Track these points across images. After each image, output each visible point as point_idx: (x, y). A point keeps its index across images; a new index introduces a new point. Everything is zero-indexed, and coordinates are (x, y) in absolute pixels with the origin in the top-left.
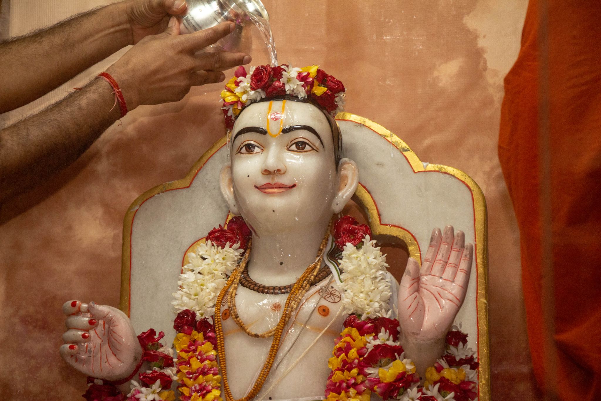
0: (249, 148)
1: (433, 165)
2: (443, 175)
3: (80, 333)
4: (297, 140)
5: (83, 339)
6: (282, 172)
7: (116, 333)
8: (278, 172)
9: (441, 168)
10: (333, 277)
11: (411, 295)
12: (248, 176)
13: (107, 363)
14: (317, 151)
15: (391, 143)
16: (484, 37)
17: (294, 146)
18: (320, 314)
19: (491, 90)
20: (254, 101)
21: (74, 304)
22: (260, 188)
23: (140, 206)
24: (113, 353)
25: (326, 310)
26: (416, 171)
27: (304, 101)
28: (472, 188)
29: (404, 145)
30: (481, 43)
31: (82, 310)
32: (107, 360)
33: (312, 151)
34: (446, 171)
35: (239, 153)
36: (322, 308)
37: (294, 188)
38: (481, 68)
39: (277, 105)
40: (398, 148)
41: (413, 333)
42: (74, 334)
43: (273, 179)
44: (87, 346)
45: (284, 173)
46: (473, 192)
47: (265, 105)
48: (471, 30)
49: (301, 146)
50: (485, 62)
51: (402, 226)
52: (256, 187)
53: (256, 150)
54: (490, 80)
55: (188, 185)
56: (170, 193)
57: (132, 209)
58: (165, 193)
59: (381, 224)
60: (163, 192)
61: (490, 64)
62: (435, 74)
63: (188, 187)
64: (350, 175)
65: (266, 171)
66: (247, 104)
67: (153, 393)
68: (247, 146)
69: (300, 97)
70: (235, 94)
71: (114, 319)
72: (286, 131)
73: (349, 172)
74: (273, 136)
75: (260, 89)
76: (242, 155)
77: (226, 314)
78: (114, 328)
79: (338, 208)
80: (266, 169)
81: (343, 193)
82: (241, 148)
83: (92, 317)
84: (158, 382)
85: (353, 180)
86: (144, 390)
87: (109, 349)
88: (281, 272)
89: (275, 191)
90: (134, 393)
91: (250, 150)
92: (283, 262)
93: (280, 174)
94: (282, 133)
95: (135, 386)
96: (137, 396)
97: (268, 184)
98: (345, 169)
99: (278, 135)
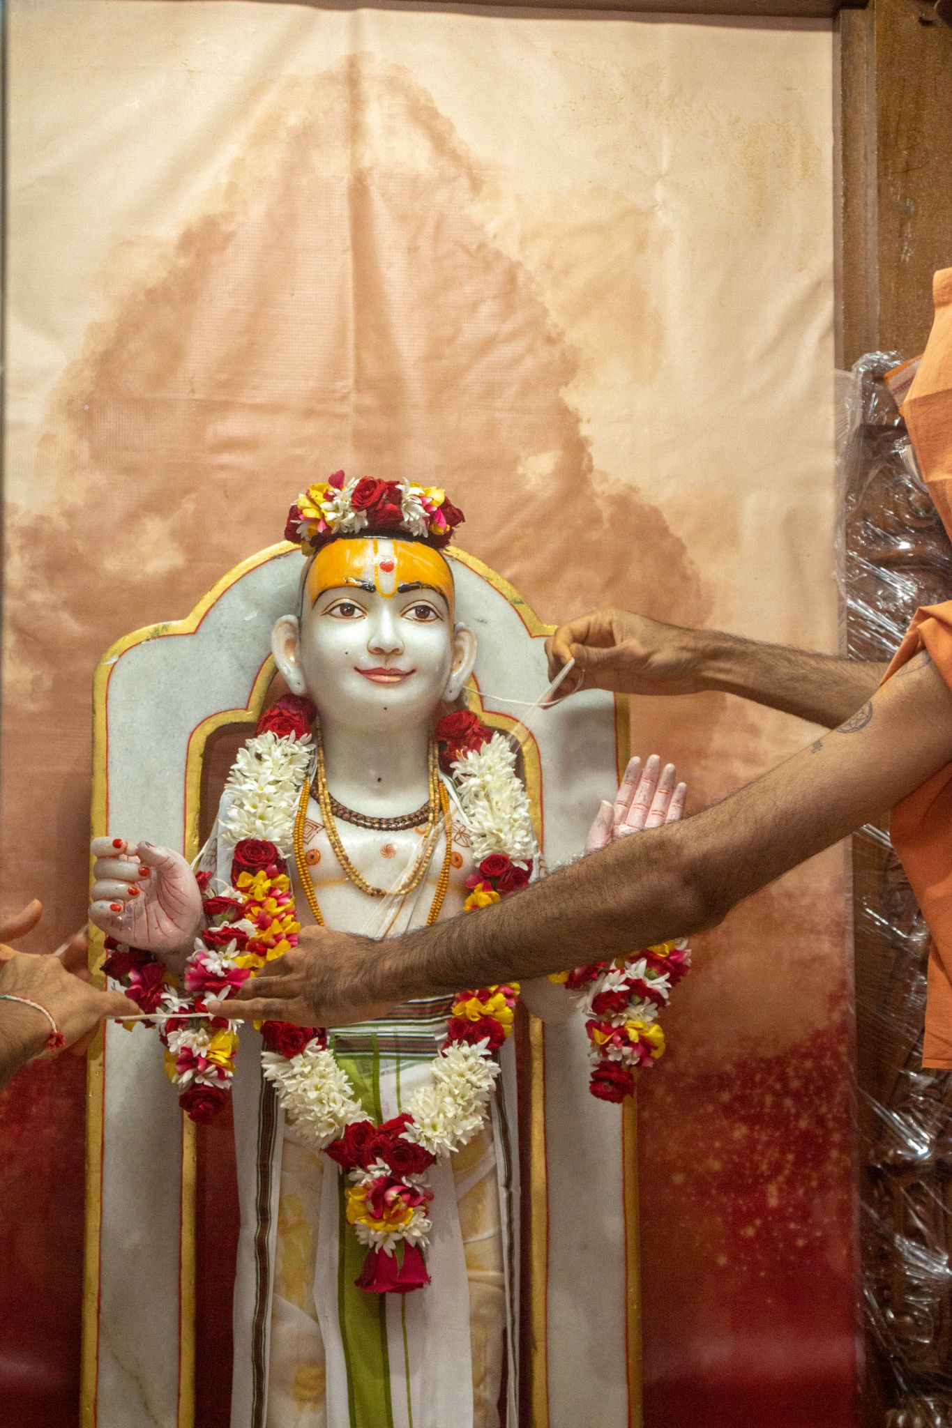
0: (348, 611)
3: (124, 886)
4: (417, 604)
5: (132, 895)
6: (399, 652)
8: (396, 652)
12: (346, 653)
13: (158, 930)
14: (442, 620)
15: (497, 590)
16: (588, 421)
17: (413, 612)
18: (452, 863)
19: (599, 502)
21: (117, 845)
22: (366, 673)
23: (120, 656)
24: (168, 915)
25: (458, 858)
26: (534, 636)
27: (420, 539)
30: (585, 430)
31: (127, 852)
32: (159, 925)
33: (436, 621)
35: (330, 618)
36: (453, 857)
37: (414, 675)
38: (585, 468)
40: (506, 599)
42: (116, 888)
43: (386, 661)
45: (402, 654)
48: (571, 409)
49: (423, 614)
50: (590, 460)
51: (513, 715)
52: (357, 669)
53: (357, 613)
54: (598, 487)
55: (193, 631)
56: (165, 640)
57: (106, 660)
58: (158, 640)
59: (483, 711)
60: (154, 638)
61: (598, 463)
62: (520, 470)
63: (194, 633)
64: (467, 648)
65: (377, 649)
66: (334, 531)
67: (226, 958)
68: (343, 606)
69: (415, 534)
70: (319, 509)
71: (174, 867)
72: (403, 589)
73: (466, 644)
74: (384, 596)
75: (364, 513)
76: (335, 619)
77: (313, 858)
78: (174, 882)
79: (452, 697)
80: (377, 646)
81: (459, 675)
82: (331, 607)
83: (142, 862)
84: (233, 943)
85: (470, 655)
86: (212, 954)
87: (160, 909)
88: (380, 793)
89: (386, 678)
90: (198, 958)
91: (348, 614)
92: (381, 777)
93: (398, 655)
94: (397, 593)
95: (199, 947)
96: (203, 962)
97: (380, 668)
98: (461, 638)
99: (392, 596)
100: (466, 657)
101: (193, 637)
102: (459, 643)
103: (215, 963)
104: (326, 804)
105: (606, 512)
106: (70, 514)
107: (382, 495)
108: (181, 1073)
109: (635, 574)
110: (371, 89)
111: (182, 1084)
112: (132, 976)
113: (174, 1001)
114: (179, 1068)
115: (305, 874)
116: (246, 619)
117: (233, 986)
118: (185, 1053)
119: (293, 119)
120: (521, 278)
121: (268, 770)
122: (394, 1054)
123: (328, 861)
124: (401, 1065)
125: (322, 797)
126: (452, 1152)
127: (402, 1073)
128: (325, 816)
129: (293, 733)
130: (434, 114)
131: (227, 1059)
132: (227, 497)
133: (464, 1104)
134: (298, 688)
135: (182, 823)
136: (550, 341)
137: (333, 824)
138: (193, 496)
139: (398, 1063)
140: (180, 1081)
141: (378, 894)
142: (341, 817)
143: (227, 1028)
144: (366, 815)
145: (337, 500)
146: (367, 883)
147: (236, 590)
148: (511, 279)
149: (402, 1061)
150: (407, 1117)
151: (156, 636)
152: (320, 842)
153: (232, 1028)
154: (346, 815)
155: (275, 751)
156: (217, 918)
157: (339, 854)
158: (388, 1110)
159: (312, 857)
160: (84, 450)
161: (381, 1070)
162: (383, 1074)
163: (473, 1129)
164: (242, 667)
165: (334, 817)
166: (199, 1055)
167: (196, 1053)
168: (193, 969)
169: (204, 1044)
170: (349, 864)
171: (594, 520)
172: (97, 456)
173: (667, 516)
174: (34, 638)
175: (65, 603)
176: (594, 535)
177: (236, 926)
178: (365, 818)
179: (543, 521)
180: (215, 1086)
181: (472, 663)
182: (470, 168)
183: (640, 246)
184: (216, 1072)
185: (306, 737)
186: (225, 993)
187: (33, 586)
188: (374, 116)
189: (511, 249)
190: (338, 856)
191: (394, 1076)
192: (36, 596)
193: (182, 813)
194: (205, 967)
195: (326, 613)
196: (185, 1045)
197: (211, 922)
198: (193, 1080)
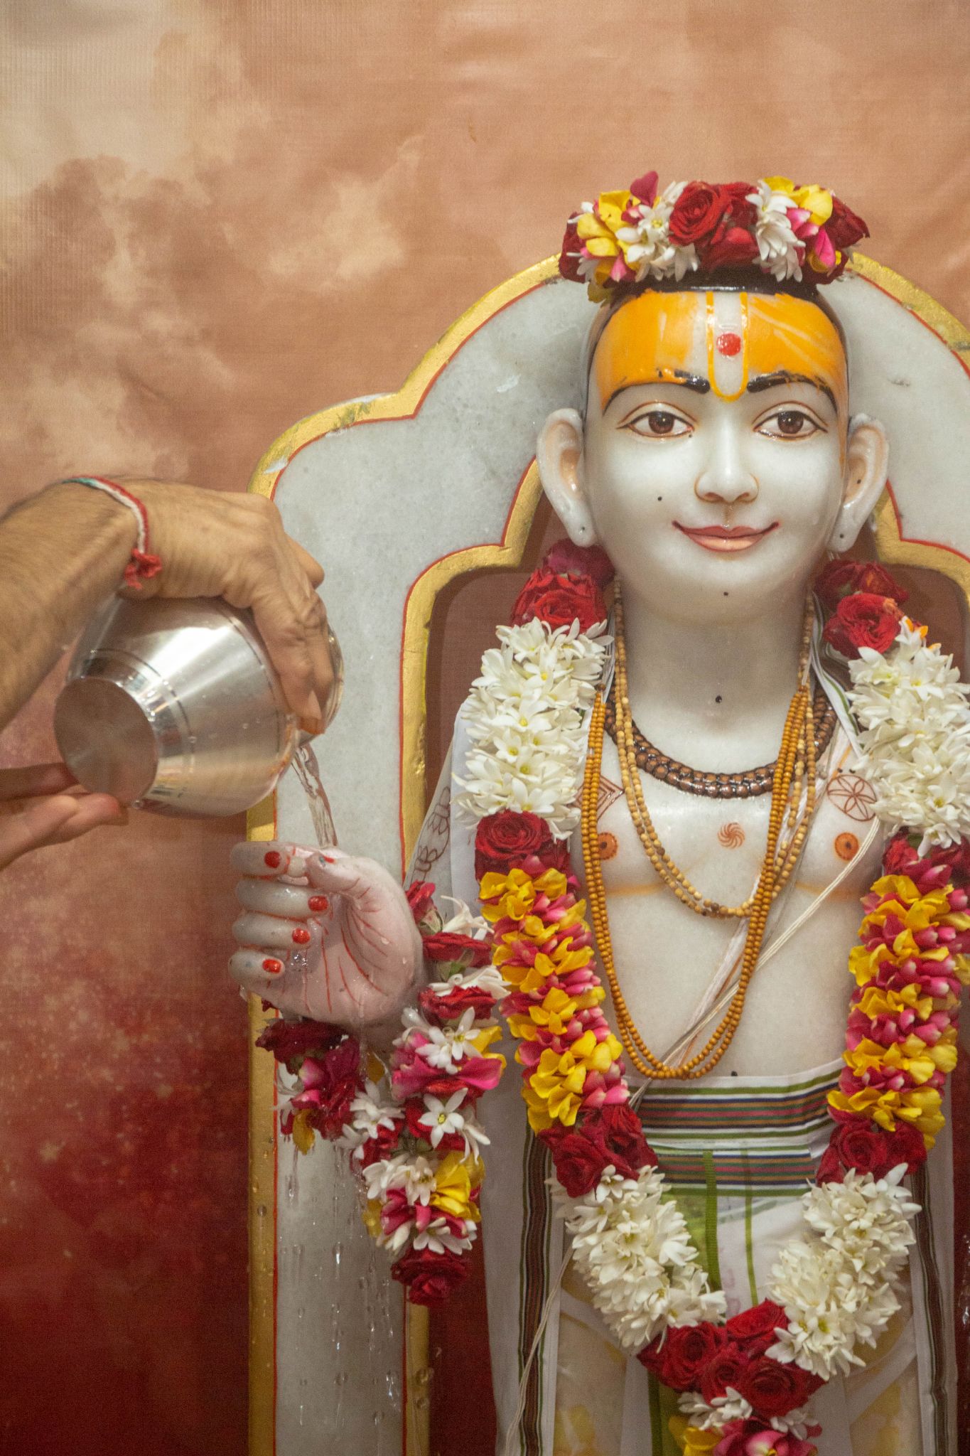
0: (661, 424)
3: (287, 930)
4: (780, 409)
5: (296, 945)
6: (750, 498)
7: (374, 929)
8: (745, 499)
12: (660, 499)
13: (345, 995)
14: (825, 431)
15: (927, 325)
17: (774, 422)
18: (840, 855)
21: (271, 863)
22: (693, 534)
23: (290, 459)
24: (360, 969)
25: (850, 843)
27: (788, 286)
31: (289, 872)
32: (346, 985)
33: (815, 434)
35: (629, 433)
36: (843, 841)
37: (776, 532)
40: (944, 341)
42: (273, 933)
43: (728, 515)
45: (753, 500)
49: (791, 425)
51: (953, 545)
52: (677, 525)
53: (678, 427)
55: (411, 412)
56: (365, 429)
57: (268, 467)
58: (351, 429)
59: (902, 539)
60: (346, 427)
63: (412, 417)
64: (870, 456)
65: (710, 495)
66: (640, 276)
67: (458, 1041)
68: (652, 416)
69: (780, 277)
70: (614, 239)
71: (370, 894)
72: (757, 386)
73: (869, 449)
74: (721, 397)
75: (691, 248)
76: (640, 439)
77: (606, 847)
78: (372, 918)
79: (844, 544)
80: (712, 490)
81: (857, 506)
82: (634, 417)
83: (313, 889)
84: (469, 1014)
85: (877, 465)
86: (435, 1033)
87: (347, 959)
88: (720, 725)
89: (729, 544)
90: (412, 1041)
91: (663, 429)
92: (721, 695)
93: (747, 502)
94: (747, 392)
95: (413, 1023)
96: (421, 1050)
97: (717, 528)
98: (860, 441)
99: (737, 398)
100: (869, 475)
101: (412, 422)
102: (856, 449)
103: (443, 1050)
104: (626, 748)
106: (211, 178)
107: (722, 216)
108: (390, 1232)
111: (392, 1249)
113: (371, 1113)
114: (382, 1223)
115: (594, 873)
116: (499, 391)
117: (470, 1088)
118: (393, 1198)
121: (535, 690)
122: (742, 1187)
123: (630, 854)
124: (754, 1206)
125: (621, 734)
127: (755, 1219)
128: (625, 772)
129: (576, 623)
131: (463, 1204)
132: (474, 139)
134: (581, 536)
135: (397, 740)
137: (638, 787)
138: (418, 138)
139: (748, 1203)
141: (714, 912)
142: (653, 772)
143: (463, 1149)
144: (695, 768)
145: (645, 225)
146: (697, 894)
147: (482, 339)
149: (754, 1198)
151: (349, 423)
152: (617, 819)
153: (472, 1150)
154: (661, 770)
155: (546, 655)
156: (444, 969)
157: (648, 844)
158: (733, 1280)
159: (603, 845)
160: (233, 64)
161: (720, 1215)
162: (723, 1220)
163: (886, 1323)
164: (493, 473)
165: (641, 771)
166: (418, 1202)
167: (412, 1198)
168: (403, 1060)
169: (425, 1179)
170: (666, 861)
172: (255, 74)
174: (157, 394)
175: (206, 334)
177: (473, 982)
178: (692, 774)
181: (881, 483)
185: (597, 627)
186: (457, 1099)
187: (151, 302)
190: (646, 847)
191: (743, 1222)
192: (160, 322)
193: (395, 723)
194: (423, 1059)
195: (626, 426)
196: (393, 1186)
197: (432, 977)
198: (409, 1243)
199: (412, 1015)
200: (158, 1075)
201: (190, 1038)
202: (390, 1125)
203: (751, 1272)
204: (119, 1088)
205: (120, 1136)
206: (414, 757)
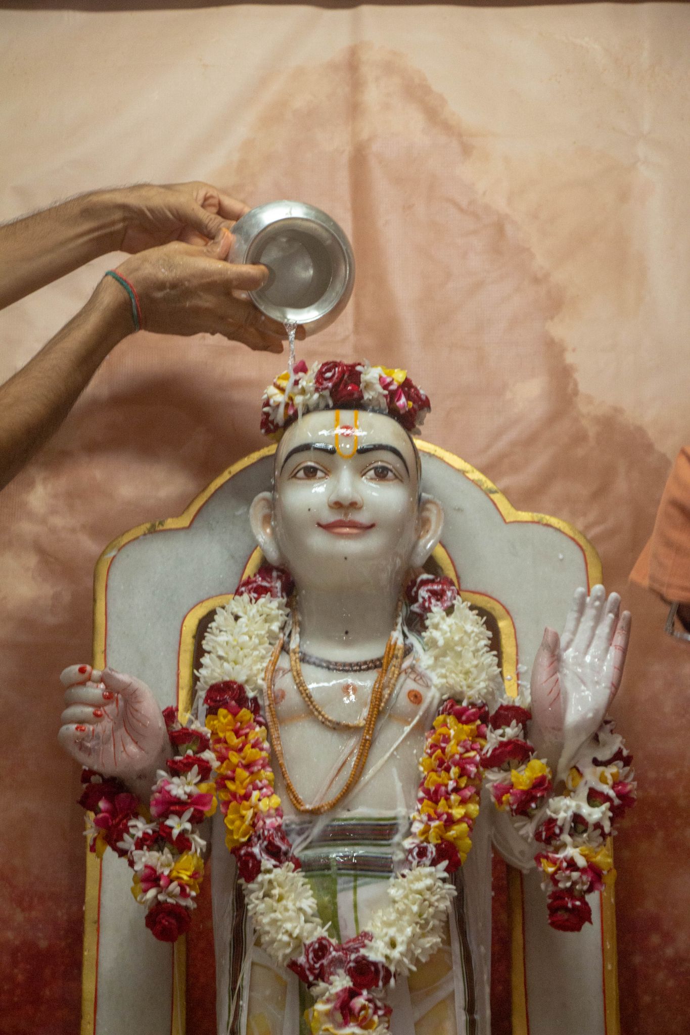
0: (311, 473)
1: (530, 514)
2: (545, 528)
3: (90, 710)
4: (375, 465)
5: (94, 719)
6: (358, 506)
8: (354, 506)
9: (542, 518)
10: (417, 652)
11: (551, 677)
12: (309, 510)
13: (124, 754)
14: (401, 480)
15: (473, 481)
16: (574, 350)
17: (372, 472)
18: (412, 701)
19: (585, 423)
20: (317, 408)
21: (82, 671)
22: (328, 527)
23: (119, 550)
24: (133, 740)
25: (418, 696)
26: (507, 520)
27: (380, 412)
28: (584, 548)
29: (489, 484)
30: (570, 358)
31: (92, 678)
32: (124, 749)
33: (395, 481)
34: (548, 522)
35: (294, 480)
36: (414, 693)
37: (374, 529)
38: (570, 392)
39: (347, 415)
40: (482, 489)
41: (553, 728)
42: (82, 711)
43: (346, 515)
44: (93, 730)
45: (360, 508)
46: (587, 553)
47: (329, 416)
48: (556, 340)
49: (381, 474)
50: (576, 385)
51: (489, 593)
52: (319, 525)
53: (319, 474)
54: (583, 408)
55: (187, 526)
56: (162, 535)
57: (107, 554)
58: (154, 535)
60: (151, 533)
61: (583, 387)
62: (508, 395)
64: (433, 519)
65: (336, 503)
66: (302, 409)
67: (189, 784)
68: (306, 469)
69: (376, 409)
71: (137, 693)
72: (362, 451)
73: (433, 514)
74: (343, 456)
75: (327, 393)
76: (299, 482)
77: (278, 698)
78: (137, 706)
80: (337, 501)
81: (426, 542)
82: (296, 471)
83: (106, 688)
84: (195, 768)
85: (437, 527)
86: (175, 780)
87: (126, 734)
88: (347, 644)
89: (347, 530)
90: (162, 784)
91: (311, 475)
92: (349, 630)
93: (355, 508)
94: (356, 453)
95: (162, 776)
96: (168, 788)
97: (340, 521)
98: (428, 510)
99: (351, 457)
100: (433, 527)
101: (188, 530)
103: (180, 788)
105: (592, 431)
107: (344, 376)
108: (145, 891)
109: (621, 486)
110: (368, 72)
111: (147, 901)
112: (102, 805)
113: (140, 827)
114: (143, 886)
115: (271, 713)
117: (195, 810)
118: (147, 871)
119: (299, 103)
120: (509, 229)
122: (352, 873)
123: (293, 698)
124: (359, 882)
126: (410, 970)
127: (359, 890)
128: (293, 664)
130: (427, 90)
131: (189, 877)
133: (422, 922)
135: (175, 698)
136: (536, 280)
137: (299, 668)
139: (355, 880)
140: (144, 899)
141: (339, 728)
143: (190, 849)
145: (303, 384)
148: (499, 228)
149: (359, 878)
150: (367, 935)
151: (153, 531)
152: (286, 683)
154: (312, 661)
155: (251, 610)
156: (181, 748)
157: (303, 691)
158: (346, 925)
159: (277, 696)
161: (339, 888)
162: (341, 891)
163: (431, 947)
164: (232, 557)
166: (162, 873)
167: (159, 871)
168: (157, 795)
169: (169, 865)
170: (312, 702)
171: (580, 438)
173: (652, 434)
174: (55, 558)
175: (84, 527)
176: (580, 452)
177: (198, 756)
179: (530, 441)
180: (177, 903)
181: (439, 532)
182: (460, 135)
183: (623, 196)
184: (178, 889)
186: (188, 815)
187: (54, 511)
188: (372, 95)
189: (500, 204)
190: (302, 694)
191: (352, 892)
193: (174, 690)
194: (169, 792)
195: (292, 477)
196: (150, 864)
197: (177, 753)
198: (156, 897)
199: (162, 773)
200: (40, 935)
201: (59, 914)
202: (150, 832)
203: (357, 921)
204: (17, 942)
205: (16, 971)
206: (185, 708)
